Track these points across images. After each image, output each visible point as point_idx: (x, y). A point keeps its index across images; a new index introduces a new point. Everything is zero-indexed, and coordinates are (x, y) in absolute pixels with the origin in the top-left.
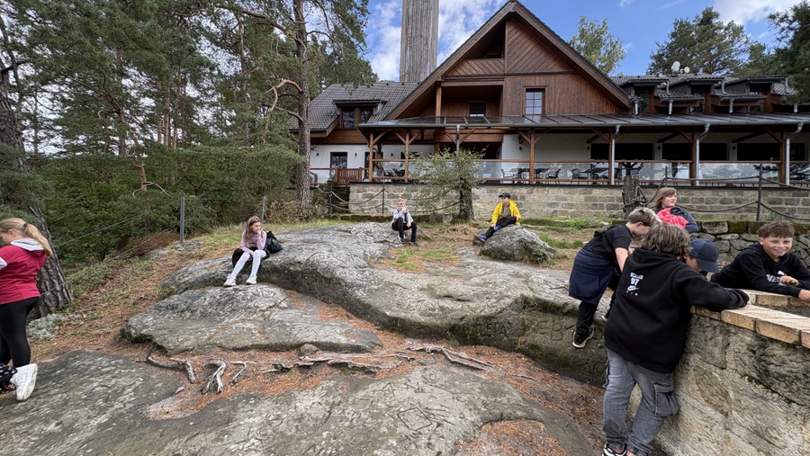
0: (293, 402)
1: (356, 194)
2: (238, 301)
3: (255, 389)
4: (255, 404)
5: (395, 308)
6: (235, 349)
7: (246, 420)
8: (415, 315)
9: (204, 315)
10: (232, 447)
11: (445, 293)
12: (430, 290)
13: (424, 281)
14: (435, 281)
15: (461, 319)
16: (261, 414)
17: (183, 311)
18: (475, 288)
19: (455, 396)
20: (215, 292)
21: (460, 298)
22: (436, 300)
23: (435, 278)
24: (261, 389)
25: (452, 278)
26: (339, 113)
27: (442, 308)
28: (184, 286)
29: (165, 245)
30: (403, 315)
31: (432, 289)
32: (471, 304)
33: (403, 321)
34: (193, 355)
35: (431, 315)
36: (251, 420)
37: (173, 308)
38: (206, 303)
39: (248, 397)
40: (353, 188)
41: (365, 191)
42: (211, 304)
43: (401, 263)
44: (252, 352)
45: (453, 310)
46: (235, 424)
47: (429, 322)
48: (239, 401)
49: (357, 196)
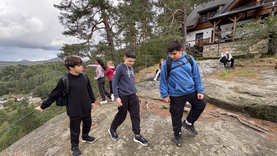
0: (166, 118)
1: (206, 49)
2: (156, 86)
3: (156, 111)
4: (155, 115)
5: (214, 95)
6: (153, 99)
7: (152, 119)
8: (224, 99)
9: (147, 88)
10: (146, 125)
11: (245, 91)
12: (236, 89)
13: (233, 84)
14: (240, 85)
15: (254, 105)
16: (156, 119)
17: (143, 87)
18: (268, 91)
19: (239, 139)
20: (151, 82)
21: (255, 94)
22: (238, 94)
23: (240, 84)
24: (158, 112)
25: (252, 85)
26: (200, 17)
27: (241, 98)
28: (144, 80)
29: (142, 69)
30: (217, 98)
31: (237, 89)
32: (262, 99)
33: (216, 100)
34: (143, 99)
35: (233, 100)
36: (153, 119)
37: (141, 86)
38: (148, 85)
39: (154, 113)
40: (204, 47)
41: (211, 47)
42: (149, 85)
43: (222, 77)
44: (157, 101)
45: (248, 99)
46: (148, 119)
47: (231, 103)
48: (151, 113)
49: (207, 50)
